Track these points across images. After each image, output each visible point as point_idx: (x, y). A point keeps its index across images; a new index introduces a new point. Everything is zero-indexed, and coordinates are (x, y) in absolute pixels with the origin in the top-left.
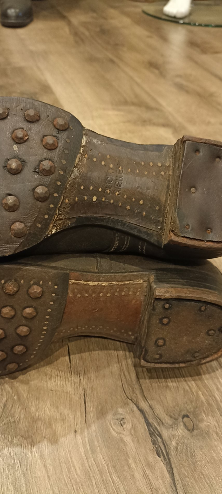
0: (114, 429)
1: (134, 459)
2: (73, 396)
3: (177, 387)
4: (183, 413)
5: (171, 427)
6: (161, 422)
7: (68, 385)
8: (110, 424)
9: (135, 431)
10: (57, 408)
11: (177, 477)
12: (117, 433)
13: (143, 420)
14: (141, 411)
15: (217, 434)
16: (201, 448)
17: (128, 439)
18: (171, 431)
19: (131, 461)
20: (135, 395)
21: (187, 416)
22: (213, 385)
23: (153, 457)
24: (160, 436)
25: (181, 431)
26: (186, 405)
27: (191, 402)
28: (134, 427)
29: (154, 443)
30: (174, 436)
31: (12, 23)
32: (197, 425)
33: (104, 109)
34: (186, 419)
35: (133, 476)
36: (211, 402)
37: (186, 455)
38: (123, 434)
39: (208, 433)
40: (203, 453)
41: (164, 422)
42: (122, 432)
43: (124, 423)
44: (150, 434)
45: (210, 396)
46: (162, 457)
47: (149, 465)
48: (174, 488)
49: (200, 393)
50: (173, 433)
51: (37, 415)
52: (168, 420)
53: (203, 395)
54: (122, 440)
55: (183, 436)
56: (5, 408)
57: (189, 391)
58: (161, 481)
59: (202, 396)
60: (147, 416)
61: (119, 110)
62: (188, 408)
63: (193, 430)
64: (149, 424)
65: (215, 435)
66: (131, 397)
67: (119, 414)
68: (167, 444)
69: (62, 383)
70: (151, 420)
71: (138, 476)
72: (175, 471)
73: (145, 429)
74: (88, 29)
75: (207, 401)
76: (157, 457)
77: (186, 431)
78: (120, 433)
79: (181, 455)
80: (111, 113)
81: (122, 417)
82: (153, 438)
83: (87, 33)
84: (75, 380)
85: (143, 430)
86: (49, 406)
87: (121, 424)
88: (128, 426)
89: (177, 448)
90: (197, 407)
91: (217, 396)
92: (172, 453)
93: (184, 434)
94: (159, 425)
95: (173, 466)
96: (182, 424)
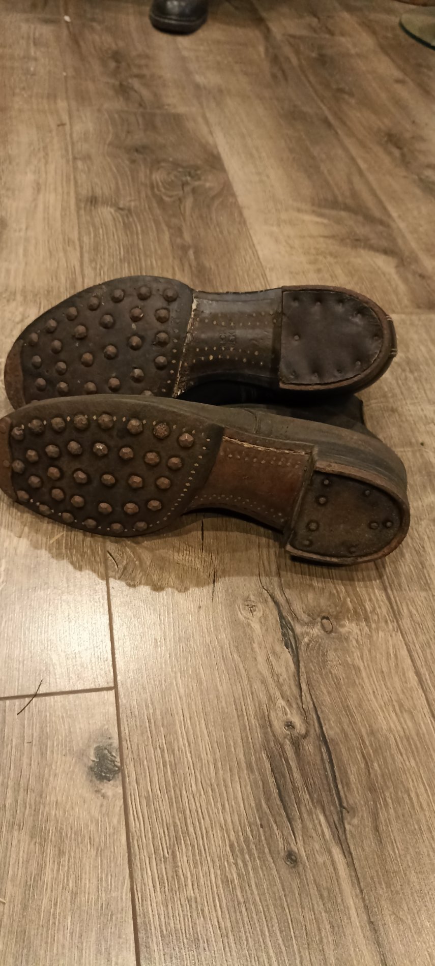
0: (241, 614)
1: (260, 644)
2: (202, 574)
3: (323, 589)
4: (323, 614)
5: (307, 624)
6: (296, 617)
7: (197, 562)
8: (239, 608)
9: (265, 620)
10: (182, 581)
11: (302, 669)
12: (245, 617)
13: (276, 612)
14: (276, 603)
15: (357, 641)
16: (336, 650)
17: (256, 626)
18: (305, 629)
19: (255, 645)
20: (272, 586)
21: (327, 618)
22: (366, 596)
23: (280, 648)
24: (293, 630)
25: (317, 630)
26: (329, 608)
27: (336, 606)
28: (265, 617)
29: (284, 635)
30: (308, 634)
31: (171, 25)
32: (336, 629)
33: (299, 210)
34: (325, 621)
35: (256, 659)
36: (359, 610)
37: (318, 653)
38: (252, 621)
39: (347, 639)
40: (337, 655)
41: (299, 618)
42: (250, 618)
43: (255, 610)
44: (281, 626)
45: (359, 605)
46: (290, 649)
47: (274, 653)
48: (297, 678)
49: (348, 600)
50: (308, 630)
51: (160, 584)
52: (305, 618)
53: (351, 602)
54: (249, 625)
55: (318, 635)
56: (125, 571)
57: (336, 594)
58: (284, 669)
59: (349, 603)
60: (281, 609)
61: (321, 215)
62: (330, 611)
63: (331, 631)
64: (281, 617)
65: (354, 642)
66: (267, 587)
67: (250, 601)
68: (298, 639)
69: (190, 559)
70: (285, 614)
71: (261, 659)
72: (301, 664)
73: (277, 621)
74: (297, 52)
75: (355, 609)
76: (285, 648)
77: (323, 632)
78: (248, 619)
79: (312, 652)
80: (308, 218)
81: (253, 604)
82: (285, 630)
83: (294, 60)
84: (206, 559)
85: (274, 621)
86: (174, 579)
87: (251, 611)
88: (258, 614)
89: (308, 644)
90: (341, 612)
91: (367, 607)
92: (302, 648)
93: (319, 634)
94: (293, 619)
95: (300, 659)
96: (319, 624)
